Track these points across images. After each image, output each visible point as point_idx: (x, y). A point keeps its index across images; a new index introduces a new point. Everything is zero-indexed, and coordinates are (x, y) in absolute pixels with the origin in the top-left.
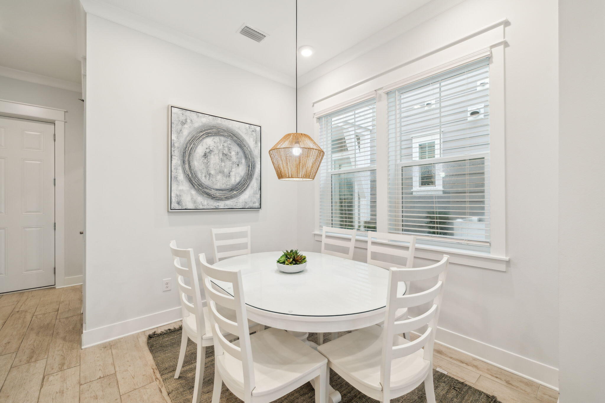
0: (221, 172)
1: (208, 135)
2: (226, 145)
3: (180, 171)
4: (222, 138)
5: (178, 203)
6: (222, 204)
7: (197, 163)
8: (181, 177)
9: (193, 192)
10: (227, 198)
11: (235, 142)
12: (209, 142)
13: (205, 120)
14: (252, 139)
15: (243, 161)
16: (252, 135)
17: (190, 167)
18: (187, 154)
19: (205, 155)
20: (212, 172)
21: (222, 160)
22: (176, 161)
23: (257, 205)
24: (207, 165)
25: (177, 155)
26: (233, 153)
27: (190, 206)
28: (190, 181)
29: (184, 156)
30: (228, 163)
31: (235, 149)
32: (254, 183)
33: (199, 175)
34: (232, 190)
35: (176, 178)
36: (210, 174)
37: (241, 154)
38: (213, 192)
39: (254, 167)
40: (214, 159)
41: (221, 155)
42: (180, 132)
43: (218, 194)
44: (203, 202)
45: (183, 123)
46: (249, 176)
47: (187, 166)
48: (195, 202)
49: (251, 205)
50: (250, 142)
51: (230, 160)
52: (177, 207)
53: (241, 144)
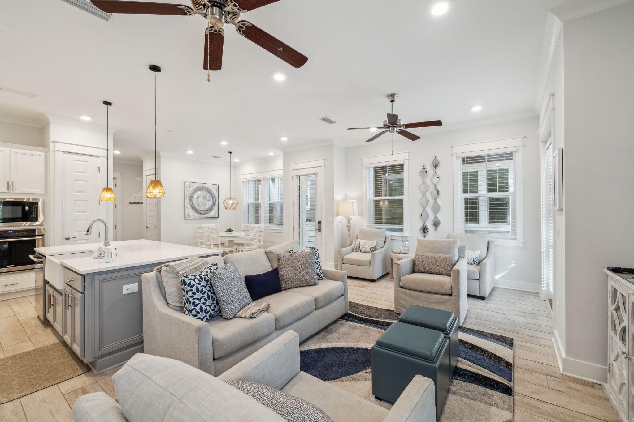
0: (203, 204)
1: (198, 190)
2: (205, 193)
3: (189, 204)
4: (203, 191)
5: (188, 216)
6: (203, 216)
7: (195, 201)
8: (189, 206)
9: (193, 212)
10: (205, 214)
11: (208, 192)
12: (199, 193)
13: (197, 185)
14: (215, 190)
15: (212, 199)
16: (215, 188)
17: (192, 202)
18: (191, 198)
19: (197, 198)
20: (200, 204)
21: (203, 199)
22: (188, 201)
23: (217, 216)
24: (198, 202)
25: (188, 198)
26: (208, 196)
27: (192, 217)
28: (192, 208)
29: (190, 199)
30: (206, 200)
31: (208, 195)
32: (216, 208)
33: (195, 205)
34: (207, 210)
35: (188, 207)
36: (199, 205)
37: (211, 196)
38: (200, 212)
39: (216, 201)
40: (201, 199)
41: (203, 197)
42: (189, 191)
43: (202, 212)
44: (197, 215)
45: (190, 187)
46: (214, 205)
47: (191, 202)
48: (194, 215)
49: (215, 216)
50: (214, 191)
51: (206, 199)
52: (188, 217)
53: (210, 192)
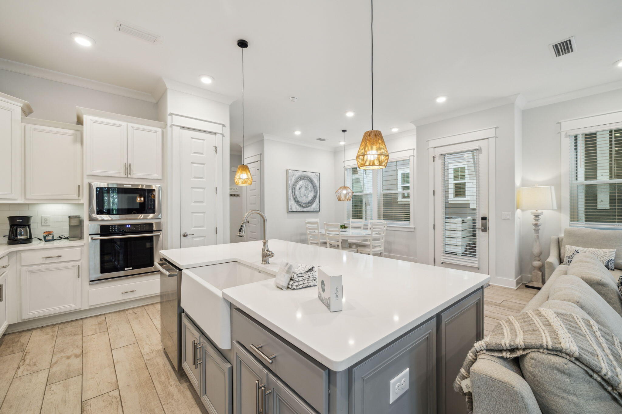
0: (305, 195)
1: (301, 180)
2: (306, 183)
3: (292, 196)
4: (305, 181)
5: (291, 209)
6: (305, 210)
7: (297, 192)
8: (292, 198)
9: (296, 204)
10: (307, 207)
11: (310, 181)
12: (301, 183)
13: (299, 174)
15: (313, 190)
16: (316, 177)
17: (294, 194)
18: (294, 189)
19: (300, 189)
20: (302, 196)
21: (305, 190)
22: (290, 192)
23: (318, 210)
24: (300, 193)
25: (290, 189)
26: (309, 187)
27: (295, 210)
28: (295, 199)
29: (293, 190)
30: (308, 191)
31: (310, 185)
32: (317, 200)
33: (298, 197)
34: (309, 203)
35: (290, 199)
36: (301, 197)
37: (312, 187)
38: (302, 204)
39: (317, 192)
40: (303, 190)
41: (305, 188)
42: (291, 180)
43: (304, 205)
44: (299, 209)
45: (292, 176)
46: (315, 196)
47: (294, 193)
49: (316, 210)
50: (316, 181)
51: (308, 190)
52: (291, 211)
53: (312, 182)
